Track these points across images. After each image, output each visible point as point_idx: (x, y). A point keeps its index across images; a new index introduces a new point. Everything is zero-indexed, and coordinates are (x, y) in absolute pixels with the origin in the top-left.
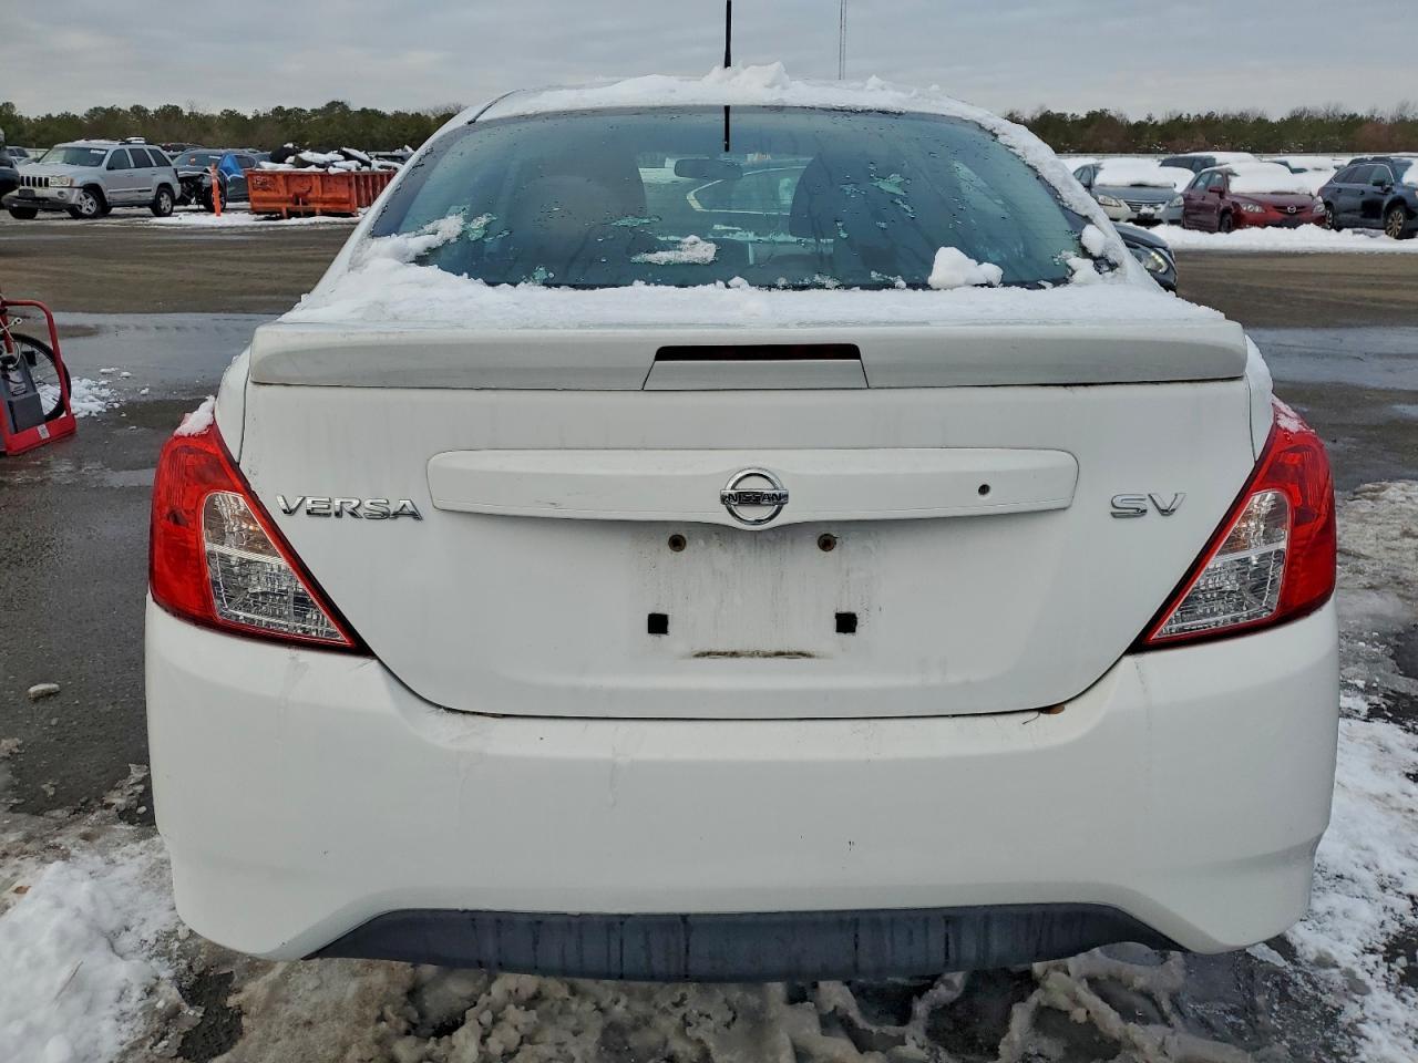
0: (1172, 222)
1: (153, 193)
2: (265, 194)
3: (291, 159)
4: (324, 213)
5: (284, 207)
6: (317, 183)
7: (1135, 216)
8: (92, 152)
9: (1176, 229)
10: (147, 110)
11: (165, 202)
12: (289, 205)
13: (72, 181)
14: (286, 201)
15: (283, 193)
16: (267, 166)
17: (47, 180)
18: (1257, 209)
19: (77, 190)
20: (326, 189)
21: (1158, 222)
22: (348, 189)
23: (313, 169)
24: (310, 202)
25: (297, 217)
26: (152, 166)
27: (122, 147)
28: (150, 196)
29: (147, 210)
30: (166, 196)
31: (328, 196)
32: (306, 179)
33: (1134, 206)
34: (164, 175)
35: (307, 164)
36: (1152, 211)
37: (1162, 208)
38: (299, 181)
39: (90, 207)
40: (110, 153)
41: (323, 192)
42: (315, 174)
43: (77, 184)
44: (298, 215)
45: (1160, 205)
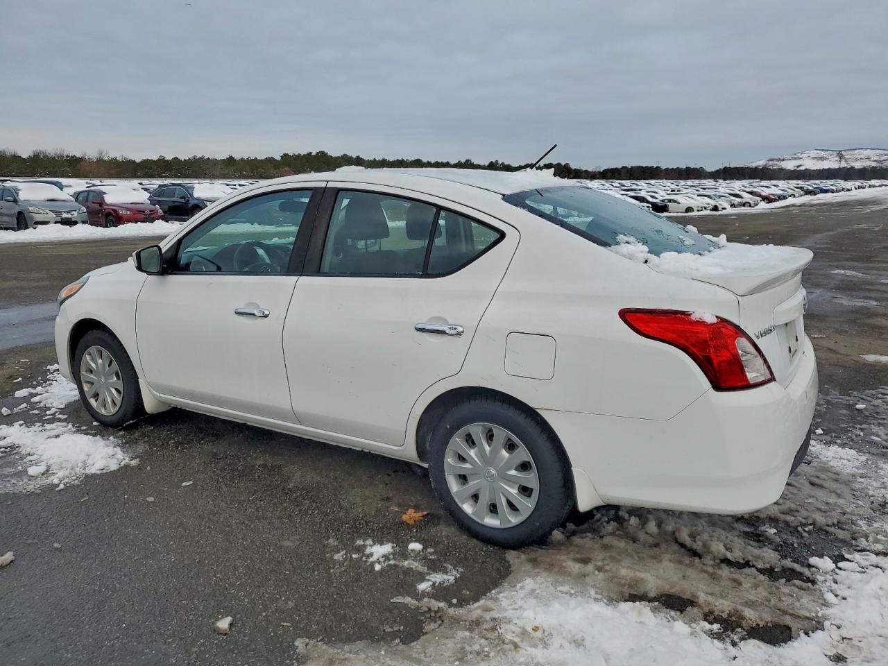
0: (84, 222)
7: (59, 219)
9: (87, 226)
18: (128, 213)
21: (75, 223)
33: (58, 214)
36: (69, 216)
37: (76, 214)
45: (73, 212)
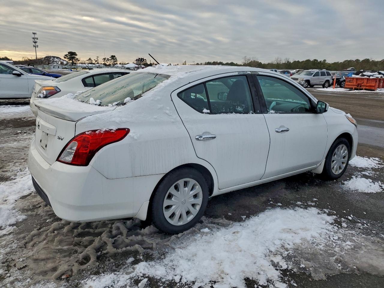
1: (324, 82)
2: (349, 84)
3: (361, 74)
4: (366, 89)
5: (354, 87)
6: (366, 81)
8: (311, 72)
10: (360, 60)
11: (327, 85)
12: (355, 87)
13: (303, 79)
14: (355, 86)
15: (355, 83)
16: (353, 76)
17: (298, 78)
19: (304, 81)
20: (368, 83)
22: (375, 83)
23: (366, 77)
24: (362, 86)
25: (357, 90)
26: (325, 75)
27: (319, 71)
28: (323, 83)
29: (321, 86)
30: (327, 83)
31: (368, 85)
32: (363, 80)
34: (328, 78)
35: (365, 75)
38: (360, 80)
39: (306, 85)
40: (315, 73)
41: (367, 83)
42: (366, 78)
43: (304, 80)
44: (357, 89)
